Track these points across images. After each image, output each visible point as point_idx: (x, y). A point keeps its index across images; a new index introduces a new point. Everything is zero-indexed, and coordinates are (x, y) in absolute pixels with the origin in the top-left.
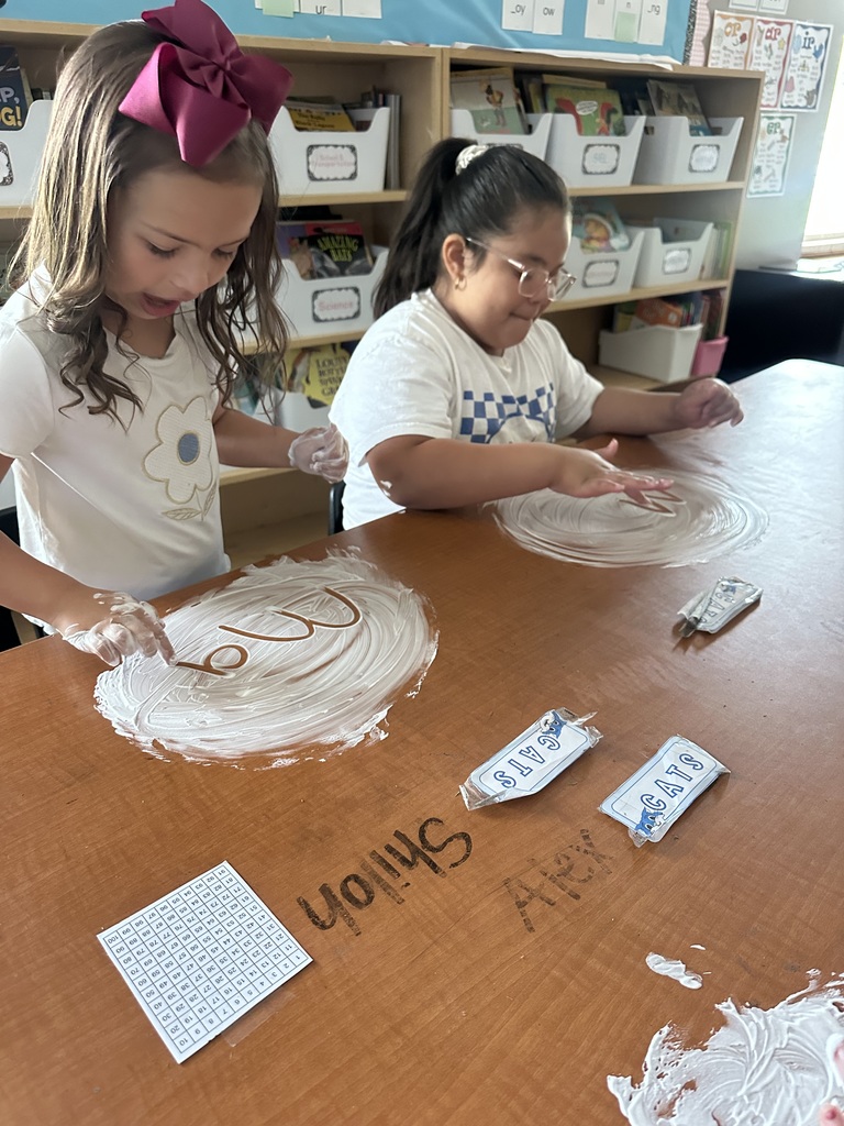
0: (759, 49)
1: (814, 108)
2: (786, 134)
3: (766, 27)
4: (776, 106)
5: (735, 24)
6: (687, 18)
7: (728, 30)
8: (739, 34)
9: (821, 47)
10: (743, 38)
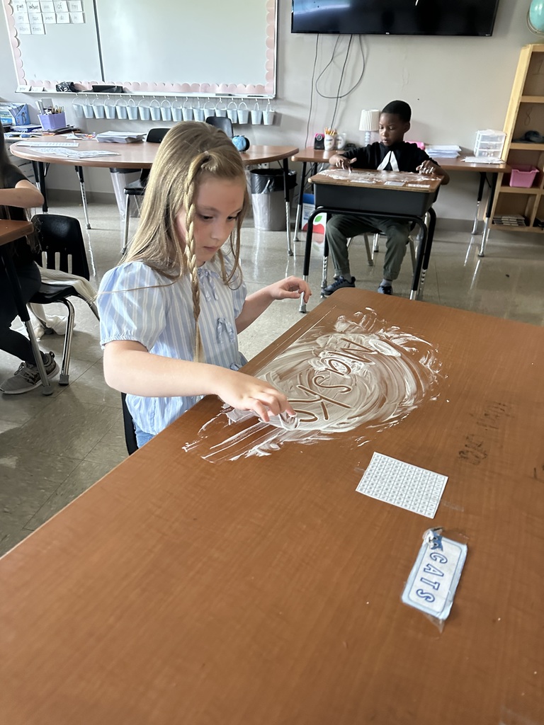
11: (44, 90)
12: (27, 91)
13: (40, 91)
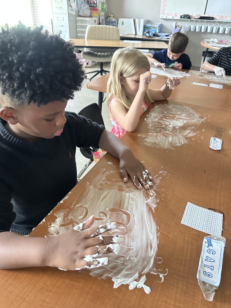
11: (173, 18)
12: (165, 18)
13: (171, 18)
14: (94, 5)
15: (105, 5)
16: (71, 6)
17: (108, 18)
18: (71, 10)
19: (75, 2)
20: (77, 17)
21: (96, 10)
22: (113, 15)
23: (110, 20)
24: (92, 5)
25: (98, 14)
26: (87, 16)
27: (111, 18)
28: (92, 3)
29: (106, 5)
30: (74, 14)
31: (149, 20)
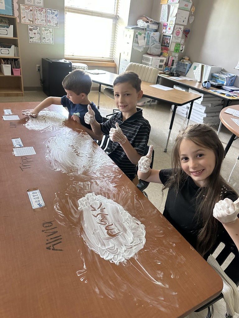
0: (37, 13)
1: (58, 27)
2: (51, 31)
3: (38, 9)
4: (46, 25)
5: (28, 8)
6: (11, 5)
7: (26, 8)
8: (30, 9)
9: (57, 14)
10: (31, 10)
14: (167, 45)
15: (182, 46)
16: (138, 43)
17: (181, 60)
18: (137, 46)
19: (144, 39)
20: (144, 54)
21: (167, 50)
22: (188, 58)
23: (182, 62)
24: (166, 45)
25: (168, 55)
26: (153, 54)
27: (184, 60)
28: (166, 42)
29: (184, 47)
30: (141, 51)
31: (223, 69)
